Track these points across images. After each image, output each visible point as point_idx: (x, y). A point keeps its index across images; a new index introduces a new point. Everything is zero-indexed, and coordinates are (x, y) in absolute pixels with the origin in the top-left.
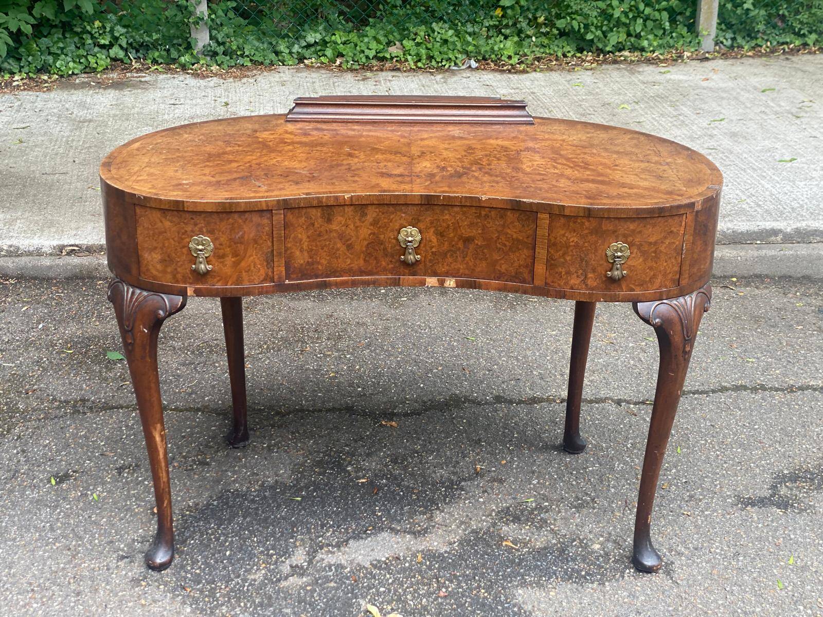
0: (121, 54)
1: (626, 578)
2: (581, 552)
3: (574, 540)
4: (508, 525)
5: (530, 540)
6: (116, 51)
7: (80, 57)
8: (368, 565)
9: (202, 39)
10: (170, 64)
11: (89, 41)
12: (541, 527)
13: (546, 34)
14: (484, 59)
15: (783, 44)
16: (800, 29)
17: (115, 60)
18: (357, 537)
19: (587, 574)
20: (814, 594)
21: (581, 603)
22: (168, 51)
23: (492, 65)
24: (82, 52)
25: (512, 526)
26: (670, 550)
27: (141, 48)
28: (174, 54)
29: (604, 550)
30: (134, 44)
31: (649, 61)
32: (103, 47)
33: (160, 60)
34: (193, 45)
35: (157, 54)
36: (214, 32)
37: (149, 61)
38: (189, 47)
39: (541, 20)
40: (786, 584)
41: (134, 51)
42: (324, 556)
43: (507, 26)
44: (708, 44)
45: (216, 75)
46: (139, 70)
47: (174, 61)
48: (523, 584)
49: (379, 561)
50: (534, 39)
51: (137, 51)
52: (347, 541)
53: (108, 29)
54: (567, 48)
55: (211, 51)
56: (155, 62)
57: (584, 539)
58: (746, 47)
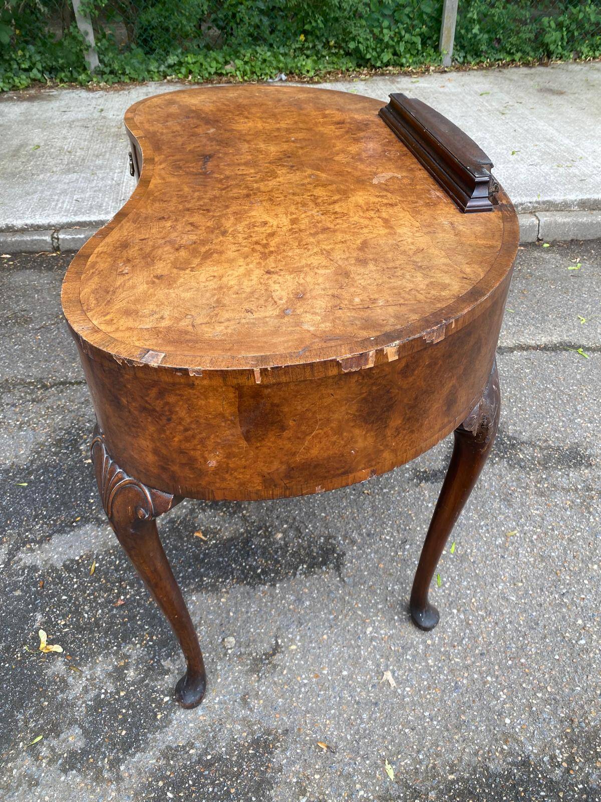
0: (39, 76)
1: (298, 576)
2: (264, 542)
3: (260, 528)
4: (204, 511)
5: (220, 530)
6: (35, 73)
7: (8, 78)
8: (59, 565)
9: (93, 61)
10: (73, 82)
11: (15, 66)
12: (235, 513)
13: (335, 54)
14: (291, 73)
15: (498, 60)
16: (510, 49)
17: (34, 80)
18: (61, 531)
19: (263, 572)
20: (468, 592)
21: (247, 612)
22: (71, 72)
23: (297, 78)
24: (10, 74)
25: (209, 512)
26: (345, 537)
27: (52, 70)
28: (75, 75)
29: (284, 541)
30: (47, 68)
31: (406, 74)
32: (25, 70)
33: (66, 80)
34: (87, 66)
35: (63, 74)
36: (102, 57)
37: (58, 81)
38: (85, 69)
39: (332, 43)
40: (445, 579)
41: (48, 73)
42: (23, 556)
43: (308, 48)
44: (447, 60)
45: (102, 89)
46: (51, 87)
47: (76, 80)
48: (200, 588)
49: (72, 561)
50: (327, 58)
51: (50, 73)
52: (50, 536)
53: (27, 57)
54: (350, 65)
55: (100, 71)
56: (62, 81)
57: (269, 526)
58: (473, 63)
